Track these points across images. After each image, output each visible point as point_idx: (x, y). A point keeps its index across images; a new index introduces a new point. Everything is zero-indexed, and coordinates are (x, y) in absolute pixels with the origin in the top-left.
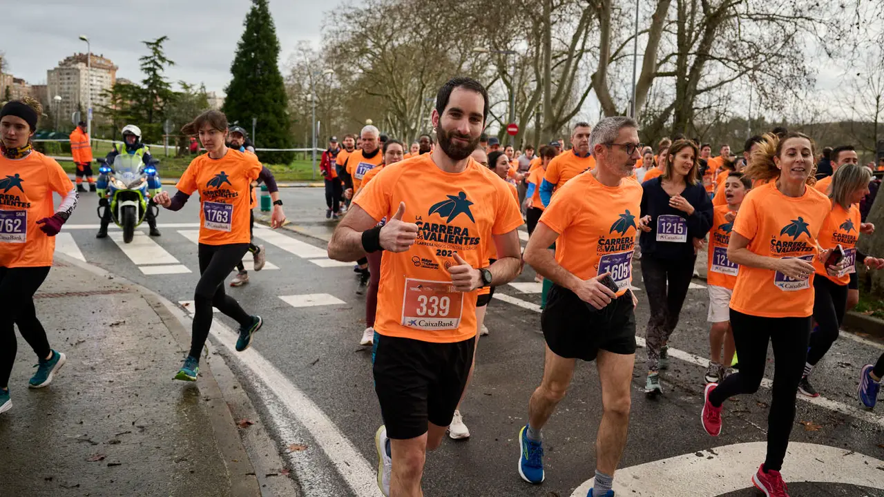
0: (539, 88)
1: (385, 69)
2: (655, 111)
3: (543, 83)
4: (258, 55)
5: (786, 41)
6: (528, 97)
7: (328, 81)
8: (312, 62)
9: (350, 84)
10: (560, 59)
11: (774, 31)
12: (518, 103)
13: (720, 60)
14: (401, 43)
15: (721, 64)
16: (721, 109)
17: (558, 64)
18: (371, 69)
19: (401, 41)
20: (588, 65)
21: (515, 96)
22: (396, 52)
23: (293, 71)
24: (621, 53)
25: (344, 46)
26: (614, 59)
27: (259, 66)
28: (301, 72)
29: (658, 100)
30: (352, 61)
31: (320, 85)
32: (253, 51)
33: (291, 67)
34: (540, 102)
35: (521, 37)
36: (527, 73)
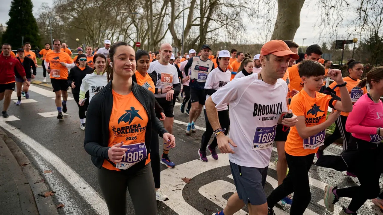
0: (148, 28)
1: (84, 17)
2: (192, 39)
3: (150, 27)
4: (22, 8)
5: (237, 15)
6: (145, 31)
7: (58, 21)
8: (49, 12)
9: (68, 23)
10: (156, 17)
11: (233, 11)
12: (141, 34)
13: (215, 20)
14: (90, 6)
15: (215, 22)
16: (216, 39)
17: (156, 19)
18: (77, 17)
19: (91, 5)
20: (167, 20)
21: (139, 31)
22: (88, 10)
23: (41, 16)
24: (179, 16)
25: (64, 6)
26: (177, 18)
27: (23, 13)
28: (45, 17)
29: (194, 35)
30: (68, 13)
31: (54, 23)
32: (20, 6)
33: (39, 14)
34: (149, 34)
35: (140, 7)
36: (144, 22)
